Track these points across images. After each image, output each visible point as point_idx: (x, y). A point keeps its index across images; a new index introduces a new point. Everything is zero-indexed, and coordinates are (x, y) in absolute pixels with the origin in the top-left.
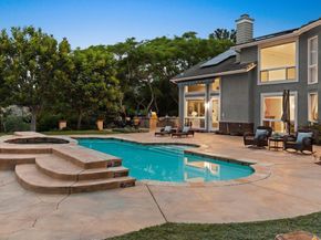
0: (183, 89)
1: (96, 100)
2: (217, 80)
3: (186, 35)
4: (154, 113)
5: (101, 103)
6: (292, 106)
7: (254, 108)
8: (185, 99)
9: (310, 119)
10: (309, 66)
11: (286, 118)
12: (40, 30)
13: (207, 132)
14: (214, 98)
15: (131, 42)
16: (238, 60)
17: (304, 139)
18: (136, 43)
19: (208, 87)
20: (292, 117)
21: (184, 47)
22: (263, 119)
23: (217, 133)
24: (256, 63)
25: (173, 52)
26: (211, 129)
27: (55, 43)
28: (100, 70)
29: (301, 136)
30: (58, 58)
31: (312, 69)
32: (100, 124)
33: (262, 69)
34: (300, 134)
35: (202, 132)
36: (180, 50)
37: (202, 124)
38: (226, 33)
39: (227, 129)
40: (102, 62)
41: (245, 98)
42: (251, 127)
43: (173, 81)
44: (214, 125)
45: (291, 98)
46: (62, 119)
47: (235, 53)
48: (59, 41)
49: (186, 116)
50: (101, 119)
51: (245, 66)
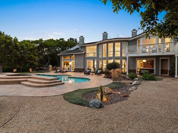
0: (62, 58)
1: (30, 61)
2: (74, 55)
3: (61, 39)
4: (51, 66)
5: (31, 62)
6: (95, 63)
7: (85, 64)
8: (62, 61)
9: (100, 67)
10: (99, 53)
11: (94, 67)
12: (4, 33)
13: (70, 71)
14: (72, 61)
15: (41, 40)
16: (80, 49)
17: (100, 72)
18: (43, 41)
19: (70, 57)
20: (95, 67)
21: (60, 43)
22: (87, 67)
23: (74, 72)
24: (85, 51)
25: (56, 45)
26: (72, 70)
27: (12, 38)
28: (31, 50)
29: (99, 71)
30: (14, 45)
31: (100, 54)
32: (31, 70)
33: (87, 53)
34: (98, 71)
35: (69, 71)
36: (59, 44)
37: (69, 69)
38: (73, 40)
39: (76, 70)
40: (32, 47)
41: (82, 61)
42: (84, 69)
43: (58, 55)
44: (73, 69)
45: (95, 61)
46: (15, 68)
47: (79, 47)
48: (13, 38)
49: (63, 67)
50: (31, 68)
51: (82, 52)
